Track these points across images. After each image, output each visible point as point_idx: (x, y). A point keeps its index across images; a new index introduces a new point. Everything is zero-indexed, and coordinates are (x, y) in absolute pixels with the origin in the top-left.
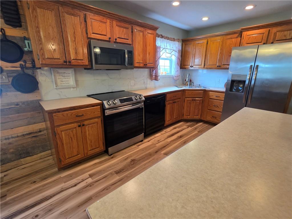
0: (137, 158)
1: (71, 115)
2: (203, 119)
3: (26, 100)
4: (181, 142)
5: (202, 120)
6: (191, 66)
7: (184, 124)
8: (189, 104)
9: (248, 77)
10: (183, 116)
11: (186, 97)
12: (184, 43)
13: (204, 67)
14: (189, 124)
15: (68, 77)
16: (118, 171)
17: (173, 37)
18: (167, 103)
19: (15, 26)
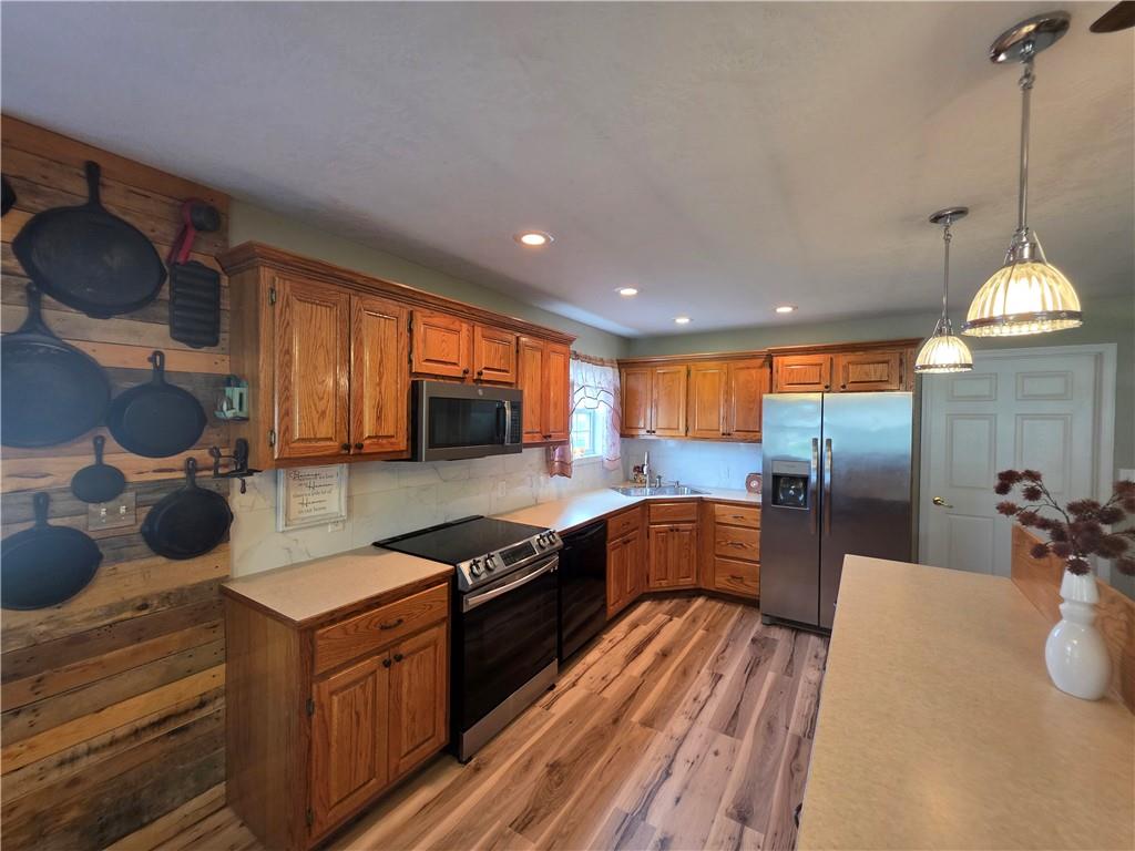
0: (562, 753)
1: (367, 627)
2: (703, 587)
3: (175, 586)
4: (674, 671)
5: (700, 589)
6: (647, 432)
7: (654, 609)
8: (662, 541)
9: (814, 465)
10: (648, 581)
11: (651, 521)
12: (623, 370)
13: (687, 435)
14: (667, 605)
15: (324, 489)
16: (519, 820)
17: (599, 356)
18: (609, 545)
19: (196, 344)
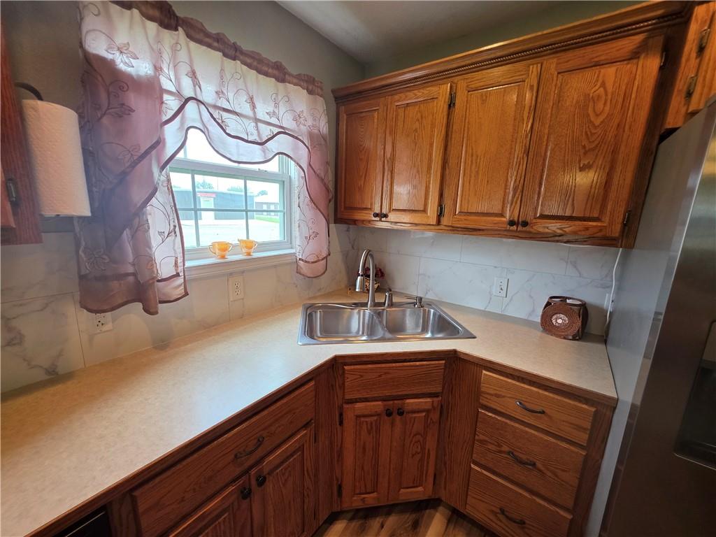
5: (439, 500)
6: (376, 215)
8: (369, 432)
11: (347, 397)
13: (439, 222)
